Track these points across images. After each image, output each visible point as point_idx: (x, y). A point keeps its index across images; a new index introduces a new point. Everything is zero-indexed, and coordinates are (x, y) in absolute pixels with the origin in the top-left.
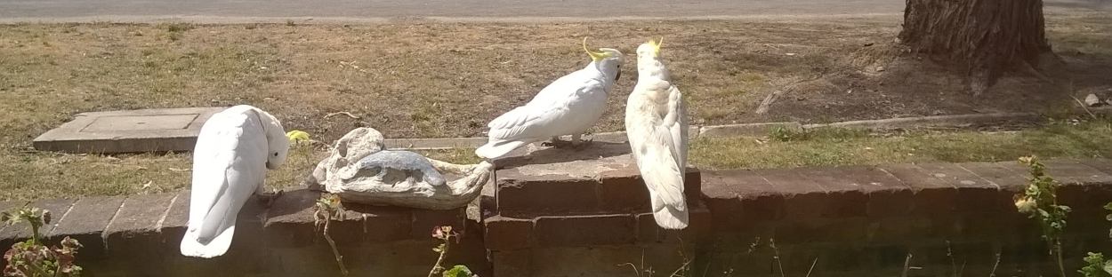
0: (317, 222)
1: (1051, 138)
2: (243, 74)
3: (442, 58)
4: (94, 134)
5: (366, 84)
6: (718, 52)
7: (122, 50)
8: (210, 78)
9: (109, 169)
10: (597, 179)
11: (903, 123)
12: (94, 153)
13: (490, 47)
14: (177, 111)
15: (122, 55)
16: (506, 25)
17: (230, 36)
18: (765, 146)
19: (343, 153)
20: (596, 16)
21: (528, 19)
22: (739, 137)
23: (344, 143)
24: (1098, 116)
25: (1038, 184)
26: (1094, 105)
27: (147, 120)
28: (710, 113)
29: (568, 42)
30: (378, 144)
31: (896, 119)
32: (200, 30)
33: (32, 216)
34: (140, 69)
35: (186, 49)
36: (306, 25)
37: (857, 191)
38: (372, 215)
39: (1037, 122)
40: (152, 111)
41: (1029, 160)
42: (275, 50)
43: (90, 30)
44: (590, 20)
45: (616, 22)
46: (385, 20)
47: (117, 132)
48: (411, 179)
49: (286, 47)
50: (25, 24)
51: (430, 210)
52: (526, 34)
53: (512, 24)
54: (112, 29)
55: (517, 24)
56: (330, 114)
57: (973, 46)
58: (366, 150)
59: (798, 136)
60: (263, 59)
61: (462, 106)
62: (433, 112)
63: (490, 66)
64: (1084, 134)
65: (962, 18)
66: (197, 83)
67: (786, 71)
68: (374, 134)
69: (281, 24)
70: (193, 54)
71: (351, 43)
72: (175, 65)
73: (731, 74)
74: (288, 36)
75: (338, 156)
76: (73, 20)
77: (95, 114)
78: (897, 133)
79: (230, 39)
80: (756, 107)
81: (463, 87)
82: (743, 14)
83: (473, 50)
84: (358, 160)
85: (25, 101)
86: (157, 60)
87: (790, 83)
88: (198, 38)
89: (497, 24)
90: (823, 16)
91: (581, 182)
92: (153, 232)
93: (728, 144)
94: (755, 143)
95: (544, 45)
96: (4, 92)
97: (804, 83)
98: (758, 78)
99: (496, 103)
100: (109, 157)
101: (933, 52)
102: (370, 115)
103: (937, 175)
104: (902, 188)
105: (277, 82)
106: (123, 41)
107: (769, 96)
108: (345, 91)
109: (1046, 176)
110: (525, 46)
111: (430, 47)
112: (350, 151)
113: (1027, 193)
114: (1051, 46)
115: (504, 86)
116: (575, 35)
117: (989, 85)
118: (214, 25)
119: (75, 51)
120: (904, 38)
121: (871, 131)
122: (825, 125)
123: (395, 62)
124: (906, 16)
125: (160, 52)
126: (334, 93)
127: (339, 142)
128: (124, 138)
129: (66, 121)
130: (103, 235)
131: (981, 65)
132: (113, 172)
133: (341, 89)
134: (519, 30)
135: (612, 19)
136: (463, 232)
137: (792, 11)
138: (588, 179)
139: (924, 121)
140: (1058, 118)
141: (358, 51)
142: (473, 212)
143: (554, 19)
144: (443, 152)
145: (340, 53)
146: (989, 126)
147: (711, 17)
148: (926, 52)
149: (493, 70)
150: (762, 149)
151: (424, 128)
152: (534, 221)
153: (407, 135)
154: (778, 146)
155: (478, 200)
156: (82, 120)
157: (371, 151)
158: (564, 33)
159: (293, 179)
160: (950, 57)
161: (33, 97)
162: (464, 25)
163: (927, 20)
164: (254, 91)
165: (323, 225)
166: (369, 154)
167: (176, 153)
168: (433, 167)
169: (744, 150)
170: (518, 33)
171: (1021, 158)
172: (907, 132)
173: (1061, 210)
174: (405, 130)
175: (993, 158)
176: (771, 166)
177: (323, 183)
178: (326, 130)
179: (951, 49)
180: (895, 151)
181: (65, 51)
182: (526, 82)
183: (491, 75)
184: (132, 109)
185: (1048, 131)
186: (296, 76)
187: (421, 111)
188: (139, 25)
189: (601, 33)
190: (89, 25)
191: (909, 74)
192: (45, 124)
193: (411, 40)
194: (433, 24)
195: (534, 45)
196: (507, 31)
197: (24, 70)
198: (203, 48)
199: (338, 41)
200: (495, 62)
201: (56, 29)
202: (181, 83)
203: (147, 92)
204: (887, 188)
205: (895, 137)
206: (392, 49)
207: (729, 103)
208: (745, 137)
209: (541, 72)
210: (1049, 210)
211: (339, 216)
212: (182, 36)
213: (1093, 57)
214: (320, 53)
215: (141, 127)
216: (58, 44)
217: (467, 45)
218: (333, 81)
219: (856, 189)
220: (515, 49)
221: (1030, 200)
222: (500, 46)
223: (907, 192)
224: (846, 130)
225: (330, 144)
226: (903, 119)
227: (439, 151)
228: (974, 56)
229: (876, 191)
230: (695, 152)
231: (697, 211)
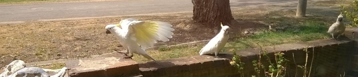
1: (237, 44)
3: (45, 33)
5: (17, 44)
10: (105, 69)
11: (196, 43)
13: (63, 28)
16: (68, 21)
19: (10, 70)
20: (99, 16)
21: (76, 18)
23: (10, 66)
24: (248, 36)
25: (235, 57)
26: (247, 34)
29: (90, 25)
30: (23, 65)
31: (195, 42)
37: (185, 65)
39: (233, 40)
41: (232, 50)
44: (97, 18)
45: (106, 18)
46: (23, 22)
48: (37, 76)
52: (75, 23)
53: (70, 20)
55: (71, 20)
56: (4, 56)
57: (213, 19)
58: (19, 68)
59: (167, 49)
61: (54, 49)
62: (43, 52)
64: (245, 42)
65: (209, 12)
68: (21, 63)
71: (10, 31)
75: (8, 71)
78: (195, 46)
81: (54, 42)
82: (147, 13)
83: (56, 30)
84: (16, 72)
89: (65, 21)
90: (170, 13)
91: (99, 71)
94: (155, 53)
95: (82, 26)
99: (66, 47)
101: (202, 22)
102: (19, 55)
103: (207, 58)
104: (198, 62)
108: (9, 47)
109: (237, 54)
110: (75, 27)
111: (40, 30)
112: (12, 69)
113: (233, 60)
114: (234, 18)
115: (69, 41)
116: (93, 23)
120: (194, 18)
121: (188, 46)
122: (175, 45)
123: (27, 36)
124: (194, 12)
127: (8, 66)
133: (7, 47)
135: (105, 17)
137: (161, 12)
138: (101, 70)
139: (202, 42)
140: (238, 38)
141: (13, 33)
143: (84, 18)
144: (48, 65)
145: (6, 34)
147: (137, 15)
148: (201, 22)
150: (157, 54)
151: (40, 58)
153: (34, 61)
154: (162, 53)
157: (20, 68)
158: (89, 22)
160: (207, 23)
162: (52, 21)
163: (200, 13)
166: (20, 69)
168: (45, 71)
170: (72, 23)
172: (198, 45)
173: (242, 63)
174: (33, 59)
178: (2, 62)
179: (207, 21)
183: (64, 38)
185: (236, 42)
187: (39, 52)
189: (101, 22)
191: (196, 29)
193: (33, 28)
194: (41, 22)
195: (78, 27)
199: (5, 30)
200: (65, 33)
204: (194, 63)
206: (26, 31)
208: (151, 51)
209: (82, 35)
210: (239, 64)
213: (245, 20)
217: (54, 28)
218: (4, 44)
219: (185, 64)
220: (72, 29)
221: (234, 61)
222: (66, 28)
223: (200, 63)
224: (181, 46)
225: (4, 67)
226: (197, 42)
227: (46, 65)
228: (214, 22)
229: (191, 64)
230: (136, 57)
231: (139, 76)
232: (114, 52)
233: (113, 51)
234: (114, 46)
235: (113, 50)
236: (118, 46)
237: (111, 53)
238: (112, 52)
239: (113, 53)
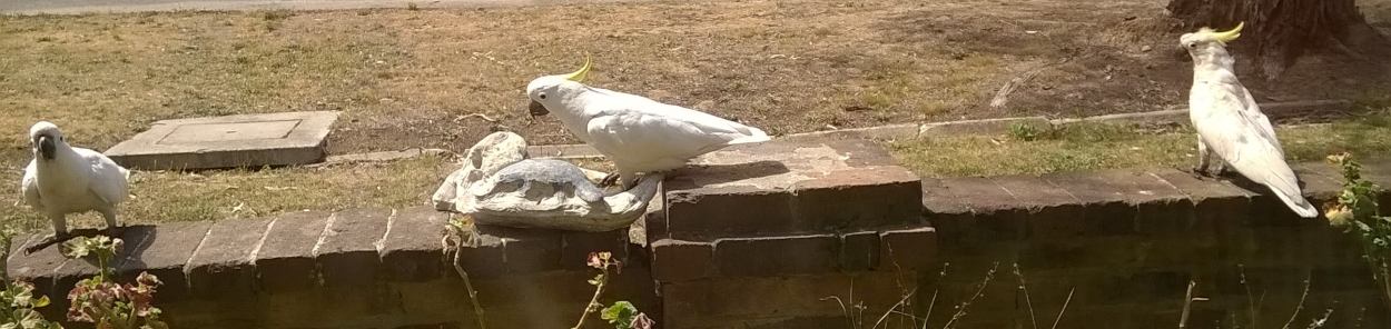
0: (445, 250)
1: (1370, 132)
2: (357, 71)
3: (597, 45)
4: (174, 146)
5: (504, 79)
6: (940, 31)
7: (208, 44)
8: (315, 75)
9: (191, 188)
10: (792, 190)
11: (1178, 115)
12: (174, 170)
13: (656, 31)
14: (274, 116)
15: (209, 50)
17: (339, 24)
18: (1003, 147)
19: (478, 163)
22: (970, 136)
23: (478, 151)
25: (1353, 190)
27: (237, 127)
28: (932, 107)
29: (751, 23)
30: (520, 152)
31: (1169, 110)
32: (302, 18)
33: (101, 246)
34: (230, 66)
35: (285, 41)
36: (431, 9)
37: (1120, 202)
38: (513, 240)
39: (1349, 112)
40: (243, 117)
41: (1341, 158)
42: (394, 41)
43: (170, 20)
47: (202, 143)
48: (561, 194)
49: (407, 35)
50: (93, 14)
51: (584, 232)
52: (700, 14)
54: (195, 18)
55: (688, 2)
56: (461, 117)
57: (1263, 18)
58: (506, 160)
59: (1044, 134)
60: (379, 51)
63: (655, 54)
66: (299, 82)
67: (1027, 54)
68: (514, 141)
69: (400, 9)
70: (294, 47)
71: (486, 29)
72: (274, 60)
73: (957, 58)
74: (410, 23)
75: (471, 167)
76: (151, 8)
77: (176, 122)
78: (1171, 129)
79: (340, 28)
80: (990, 97)
81: (623, 80)
83: (635, 34)
84: (495, 172)
85: (90, 108)
86: (251, 55)
87: (1033, 67)
88: (300, 27)
91: (771, 194)
92: (246, 266)
93: (955, 146)
94: (990, 143)
95: (722, 26)
96: (66, 97)
97: (1050, 68)
98: (992, 63)
100: (192, 175)
102: (509, 117)
104: (1179, 198)
105: (396, 79)
106: (209, 33)
107: (1007, 85)
108: (479, 88)
109: (1364, 178)
110: (699, 29)
111: (583, 32)
112: (486, 162)
113: (1341, 200)
114: (1363, 15)
115: (674, 77)
116: (761, 14)
117: (1287, 67)
118: (320, 11)
119: (151, 46)
120: (1176, 9)
121: (1137, 126)
122: (1079, 120)
123: (539, 52)
125: (254, 45)
126: (466, 90)
127: (472, 150)
128: (211, 150)
129: (140, 131)
130: (185, 270)
131: (1276, 41)
132: (196, 192)
133: (475, 85)
134: (691, 9)
136: (625, 259)
138: (779, 191)
140: (1378, 106)
141: (495, 39)
142: (638, 234)
144: (599, 160)
145: (472, 41)
146: (1289, 117)
149: (659, 59)
150: (1000, 150)
152: (713, 244)
153: (555, 141)
154: (1020, 147)
155: (643, 218)
156: (160, 129)
157: (511, 160)
158: (747, 12)
159: (416, 198)
161: (101, 102)
164: (367, 91)
165: (453, 253)
166: (509, 164)
167: (273, 167)
168: (587, 178)
169: (977, 153)
170: (690, 13)
171: (1331, 157)
172: (1184, 127)
173: (1385, 222)
174: (552, 134)
175: (1295, 157)
176: (1012, 172)
177: (452, 201)
178: (456, 136)
180: (1169, 151)
181: (140, 46)
182: (702, 72)
183: (657, 64)
184: (220, 114)
185: (1365, 123)
186: (420, 71)
188: (229, 13)
189: (792, 10)
190: (169, 14)
192: (116, 135)
193: (559, 25)
194: (585, 4)
195: (709, 27)
196: (676, 11)
197: (91, 70)
198: (307, 40)
199: (470, 27)
200: (661, 48)
201: (129, 20)
202: (280, 82)
203: (239, 94)
204: (1158, 198)
205: (1169, 134)
206: (537, 35)
207: (956, 94)
208: (978, 137)
209: (719, 60)
210: (1370, 221)
211: (472, 241)
212: (281, 25)
214: (448, 43)
215: (232, 137)
216: (132, 37)
217: (627, 29)
218: (463, 76)
219: (1120, 199)
220: (686, 33)
221: (1344, 209)
222: (668, 29)
223: (1185, 202)
224: (1105, 126)
225: (461, 153)
226: (1178, 111)
227: (594, 159)
228: (1266, 29)
229: (1145, 201)
230: (914, 155)
231: (918, 230)
232: (829, 129)
233: (829, 126)
234: (833, 106)
235: (827, 120)
236: (848, 110)
237: (818, 132)
238: (822, 130)
239: (826, 132)
